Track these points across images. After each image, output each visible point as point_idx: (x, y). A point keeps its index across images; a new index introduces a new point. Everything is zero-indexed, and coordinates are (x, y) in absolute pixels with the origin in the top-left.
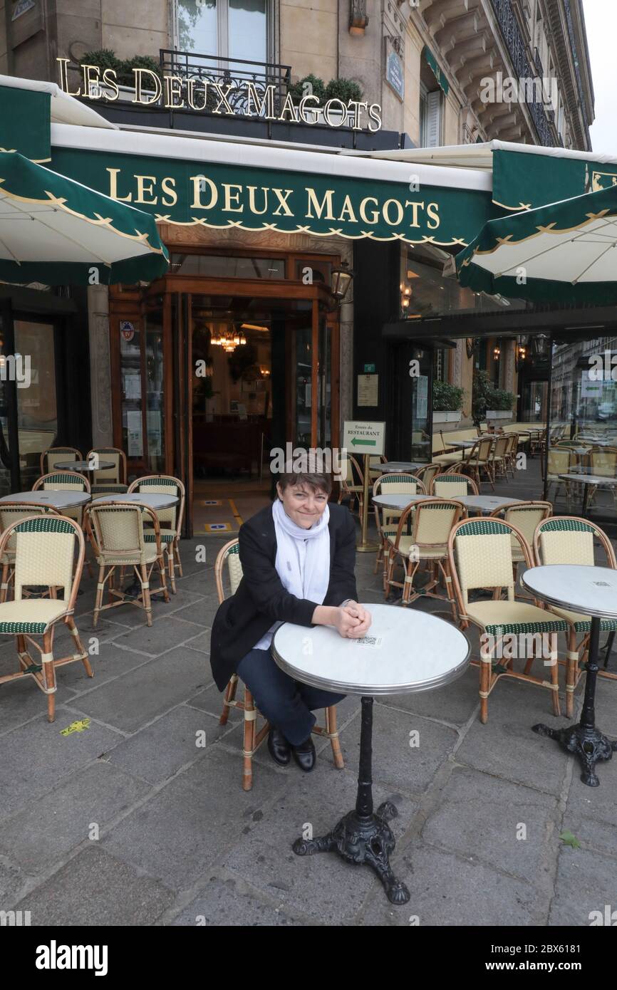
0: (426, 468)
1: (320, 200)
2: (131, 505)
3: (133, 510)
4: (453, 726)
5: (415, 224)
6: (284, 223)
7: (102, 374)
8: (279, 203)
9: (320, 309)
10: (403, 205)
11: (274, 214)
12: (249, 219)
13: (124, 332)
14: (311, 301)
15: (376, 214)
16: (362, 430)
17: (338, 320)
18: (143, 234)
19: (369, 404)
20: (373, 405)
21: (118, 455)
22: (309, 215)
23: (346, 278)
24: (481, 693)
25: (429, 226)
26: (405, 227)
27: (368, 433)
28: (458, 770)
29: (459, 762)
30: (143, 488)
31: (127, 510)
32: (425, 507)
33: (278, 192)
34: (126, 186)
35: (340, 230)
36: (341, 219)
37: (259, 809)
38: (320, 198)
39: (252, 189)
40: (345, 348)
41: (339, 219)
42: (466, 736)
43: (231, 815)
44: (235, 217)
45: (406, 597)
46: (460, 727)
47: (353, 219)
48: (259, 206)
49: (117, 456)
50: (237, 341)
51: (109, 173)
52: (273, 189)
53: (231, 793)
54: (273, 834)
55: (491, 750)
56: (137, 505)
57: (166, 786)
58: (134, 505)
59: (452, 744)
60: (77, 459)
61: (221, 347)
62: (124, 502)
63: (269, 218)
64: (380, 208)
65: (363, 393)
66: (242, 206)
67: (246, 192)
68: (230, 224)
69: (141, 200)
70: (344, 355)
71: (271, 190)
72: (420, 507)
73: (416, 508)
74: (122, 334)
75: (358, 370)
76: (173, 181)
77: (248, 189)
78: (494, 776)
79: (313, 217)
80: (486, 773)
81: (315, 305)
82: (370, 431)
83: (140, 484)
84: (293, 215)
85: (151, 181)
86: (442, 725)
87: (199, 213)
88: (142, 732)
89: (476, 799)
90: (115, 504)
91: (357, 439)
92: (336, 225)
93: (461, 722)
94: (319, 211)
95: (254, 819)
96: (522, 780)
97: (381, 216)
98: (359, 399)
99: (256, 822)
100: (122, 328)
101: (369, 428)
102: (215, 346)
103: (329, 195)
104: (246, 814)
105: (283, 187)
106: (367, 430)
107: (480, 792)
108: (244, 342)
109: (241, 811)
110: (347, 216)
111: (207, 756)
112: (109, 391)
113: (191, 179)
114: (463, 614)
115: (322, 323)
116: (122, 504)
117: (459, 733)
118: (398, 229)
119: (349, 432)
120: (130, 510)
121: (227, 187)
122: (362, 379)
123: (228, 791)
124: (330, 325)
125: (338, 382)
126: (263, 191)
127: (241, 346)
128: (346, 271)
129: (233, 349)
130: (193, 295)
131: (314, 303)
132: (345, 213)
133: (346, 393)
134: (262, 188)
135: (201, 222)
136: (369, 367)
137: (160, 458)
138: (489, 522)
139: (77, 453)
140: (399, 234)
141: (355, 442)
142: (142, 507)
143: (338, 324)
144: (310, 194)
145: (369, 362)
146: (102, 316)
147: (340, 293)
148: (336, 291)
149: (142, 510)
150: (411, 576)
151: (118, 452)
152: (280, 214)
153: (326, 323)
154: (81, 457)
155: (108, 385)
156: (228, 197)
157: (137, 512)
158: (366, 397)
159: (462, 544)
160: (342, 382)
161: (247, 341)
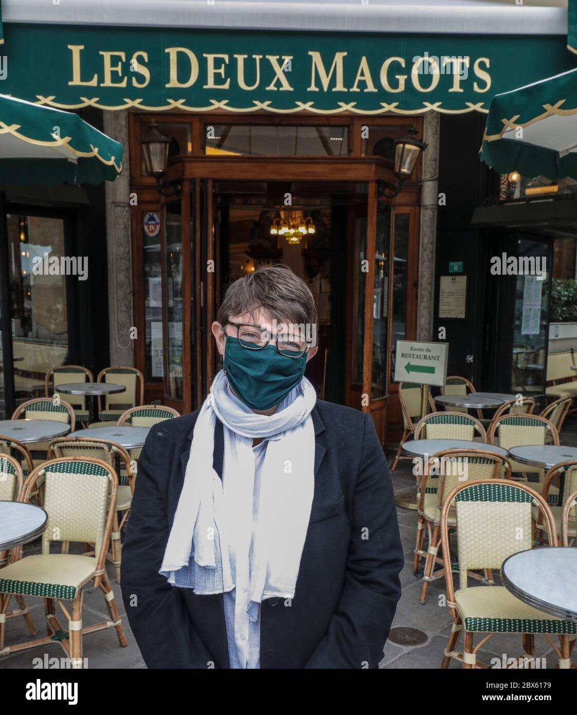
1: (327, 66)
2: (97, 442)
3: (100, 448)
5: (456, 88)
7: (122, 277)
8: (275, 74)
9: (379, 193)
11: (267, 89)
12: (235, 96)
13: (148, 225)
14: (366, 183)
15: (402, 79)
16: (418, 353)
17: (418, 203)
18: (62, 138)
19: (453, 316)
20: (459, 316)
21: (134, 375)
22: (313, 88)
25: (476, 88)
26: (442, 93)
30: (135, 419)
31: (94, 448)
33: (273, 59)
34: (92, 66)
35: (353, 104)
36: (355, 89)
38: (328, 63)
40: (426, 240)
41: (351, 90)
44: (219, 95)
47: (371, 88)
48: (249, 80)
49: (132, 377)
50: (303, 230)
51: (71, 52)
52: (267, 57)
56: (104, 443)
58: (101, 442)
60: (87, 380)
61: (283, 237)
62: (103, 440)
63: (261, 94)
64: (408, 71)
65: (446, 300)
66: (229, 80)
67: (234, 62)
68: (212, 104)
69: (108, 83)
70: (425, 250)
71: (264, 57)
74: (146, 227)
75: (441, 270)
76: (145, 55)
77: (236, 59)
79: (317, 90)
81: (372, 188)
82: (428, 354)
83: (132, 415)
84: (292, 89)
85: (119, 58)
87: (176, 94)
91: (411, 364)
92: (347, 97)
94: (325, 82)
97: (409, 82)
98: (442, 308)
100: (146, 220)
101: (428, 350)
102: (277, 236)
103: (339, 58)
105: (280, 53)
106: (425, 353)
108: (312, 231)
110: (363, 84)
112: (130, 298)
113: (167, 51)
114: (450, 600)
115: (384, 211)
116: (87, 441)
118: (431, 98)
119: (403, 355)
121: (210, 58)
122: (445, 281)
124: (406, 210)
125: (416, 285)
126: (255, 59)
127: (309, 235)
128: (412, 141)
129: (300, 240)
130: (215, 181)
131: (370, 185)
132: (360, 81)
133: (425, 299)
134: (254, 56)
135: (179, 104)
136: (456, 266)
137: (179, 380)
138: (503, 486)
139: (88, 373)
140: (432, 103)
141: (409, 368)
142: (110, 446)
143: (417, 208)
144: (314, 59)
145: (456, 260)
146: (121, 206)
147: (405, 170)
148: (400, 168)
149: (110, 448)
150: (436, 546)
151: (136, 373)
152: (275, 89)
153: (392, 208)
154: (91, 378)
155: (128, 291)
156: (211, 70)
157: (104, 451)
158: (450, 305)
159: (462, 512)
160: (421, 286)
161: (316, 229)
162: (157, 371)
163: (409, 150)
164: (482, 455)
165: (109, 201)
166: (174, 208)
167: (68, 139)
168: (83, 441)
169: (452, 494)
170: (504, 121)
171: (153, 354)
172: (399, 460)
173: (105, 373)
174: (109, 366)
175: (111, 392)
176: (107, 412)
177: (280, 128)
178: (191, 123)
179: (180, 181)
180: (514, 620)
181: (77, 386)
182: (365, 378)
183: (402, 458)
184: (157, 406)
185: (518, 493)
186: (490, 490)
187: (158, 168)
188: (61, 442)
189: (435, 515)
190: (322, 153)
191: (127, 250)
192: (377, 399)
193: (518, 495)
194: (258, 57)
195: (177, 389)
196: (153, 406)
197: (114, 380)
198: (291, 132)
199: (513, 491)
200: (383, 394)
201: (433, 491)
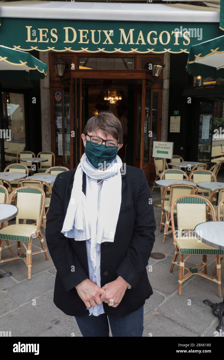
0: (198, 166)
2: (37, 181)
3: (38, 183)
4: (164, 295)
5: (177, 43)
6: (108, 47)
7: (46, 117)
8: (106, 38)
9: (147, 84)
10: (170, 33)
11: (103, 43)
12: (91, 46)
13: (57, 96)
14: (142, 80)
16: (162, 146)
17: (162, 88)
18: (24, 62)
19: (175, 132)
20: (178, 132)
22: (121, 43)
23: (160, 67)
24: (179, 281)
25: (184, 43)
26: (171, 45)
27: (164, 148)
28: (157, 315)
29: (159, 312)
30: (51, 172)
32: (176, 187)
33: (105, 32)
35: (137, 49)
36: (137, 43)
37: (59, 320)
38: (127, 33)
39: (93, 32)
40: (165, 102)
41: (136, 44)
42: (167, 301)
43: (46, 320)
44: (84, 46)
45: (166, 231)
46: (167, 296)
47: (143, 43)
48: (96, 40)
50: (117, 98)
51: (27, 29)
52: (103, 31)
53: (50, 312)
54: (60, 331)
55: (177, 309)
56: (40, 181)
57: (25, 305)
58: (39, 181)
59: (159, 304)
60: (33, 157)
61: (109, 101)
62: (39, 180)
63: (101, 46)
64: (158, 36)
65: (172, 126)
66: (88, 40)
67: (90, 33)
68: (82, 49)
69: (41, 41)
70: (164, 106)
71: (102, 31)
72: (173, 187)
73: (170, 188)
74: (56, 97)
75: (171, 114)
76: (56, 30)
77: (91, 32)
78: (173, 320)
79: (123, 43)
80: (169, 319)
81: (144, 82)
82: (166, 146)
83: (51, 170)
84: (113, 43)
85: (46, 31)
86: (159, 294)
87: (68, 45)
88: (24, 281)
89: (158, 329)
90: (30, 180)
91: (159, 150)
92: (134, 46)
93: (168, 294)
94: (126, 40)
95: (55, 324)
96: (186, 324)
97: (158, 41)
98: (171, 128)
99: (55, 325)
100: (56, 94)
101: (165, 145)
102: (107, 101)
103: (131, 31)
104: (52, 321)
105: (108, 29)
107: (162, 327)
108: (120, 99)
109: (51, 319)
110: (140, 42)
111: (47, 295)
112: (50, 125)
113: (64, 28)
114: (174, 242)
115: (148, 91)
116: (33, 180)
117: (165, 299)
118: (167, 47)
119: (156, 147)
120: (37, 183)
121: (81, 31)
122: (172, 118)
123: (49, 310)
124: (157, 90)
125: (161, 120)
126: (98, 32)
127: (119, 101)
128: (160, 64)
129: (116, 102)
130: (83, 79)
131: (143, 81)
132: (139, 40)
133: (164, 125)
134: (98, 31)
135: (69, 49)
136: (176, 112)
137: (69, 157)
138: (195, 198)
139: (33, 154)
140: (167, 49)
141: (158, 152)
142: (42, 182)
143: (161, 90)
144: (121, 32)
145: (176, 110)
146: (46, 89)
147: (156, 75)
148: (155, 74)
149: (42, 183)
150: (169, 221)
151: (52, 154)
152: (106, 43)
153: (152, 90)
154: (35, 156)
155: (49, 122)
156: (81, 36)
157: (40, 184)
158: (174, 128)
159: (179, 208)
160: (163, 120)
161: (122, 98)
162: (60, 153)
163: (158, 67)
164: (187, 186)
165: (41, 87)
166: (67, 90)
167: (26, 63)
168: (32, 180)
169: (175, 201)
170: (196, 56)
171: (59, 146)
172: (154, 188)
173: (40, 154)
174: (41, 151)
175: (42, 161)
176: (41, 169)
177: (108, 59)
178: (73, 57)
179: (69, 79)
180: (199, 250)
181: (29, 159)
182: (141, 156)
183: (155, 187)
184: (61, 167)
185: (201, 200)
186: (190, 199)
187: (61, 74)
188: (23, 181)
189: (168, 209)
190: (125, 68)
191: (49, 106)
192: (146, 164)
193: (201, 201)
194: (100, 31)
195: (68, 160)
196: (59, 167)
197: (44, 157)
198: (112, 60)
199: (199, 200)
200: (148, 162)
201: (168, 199)
